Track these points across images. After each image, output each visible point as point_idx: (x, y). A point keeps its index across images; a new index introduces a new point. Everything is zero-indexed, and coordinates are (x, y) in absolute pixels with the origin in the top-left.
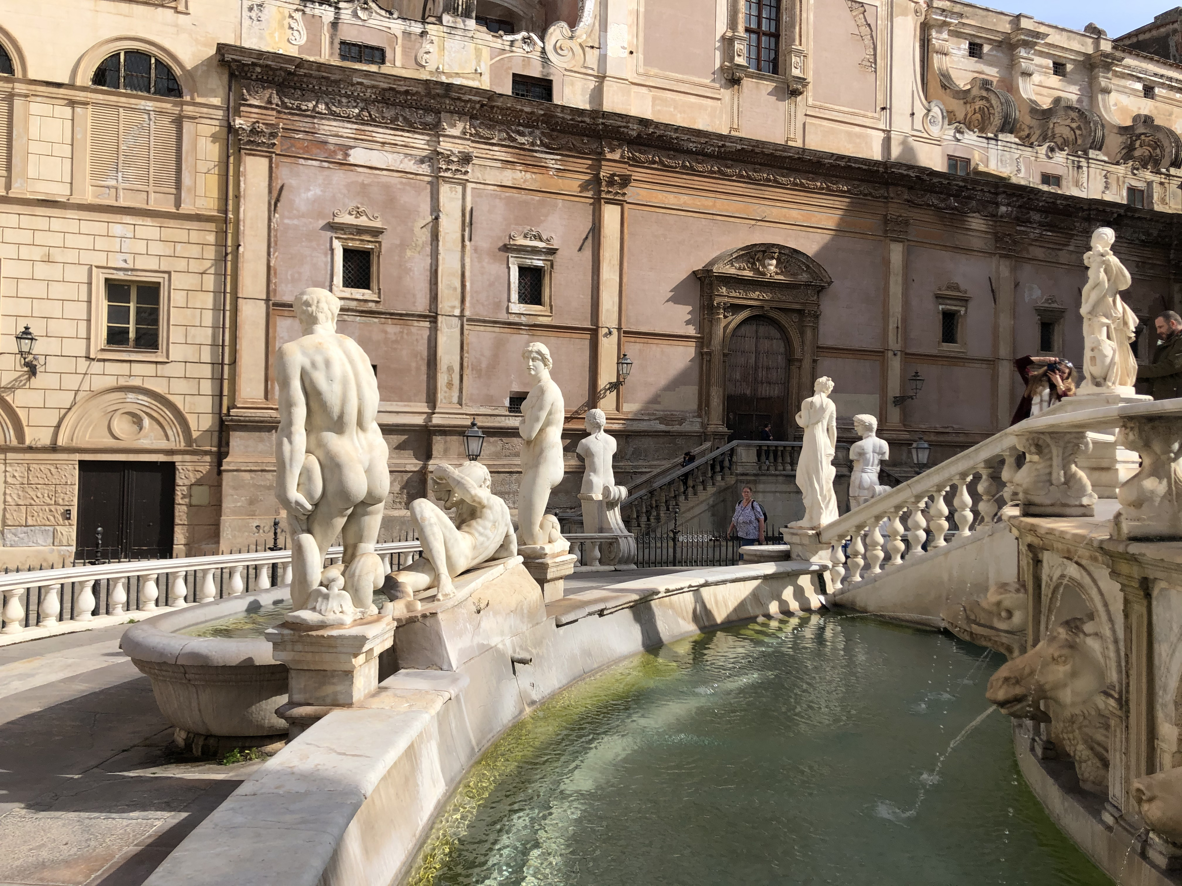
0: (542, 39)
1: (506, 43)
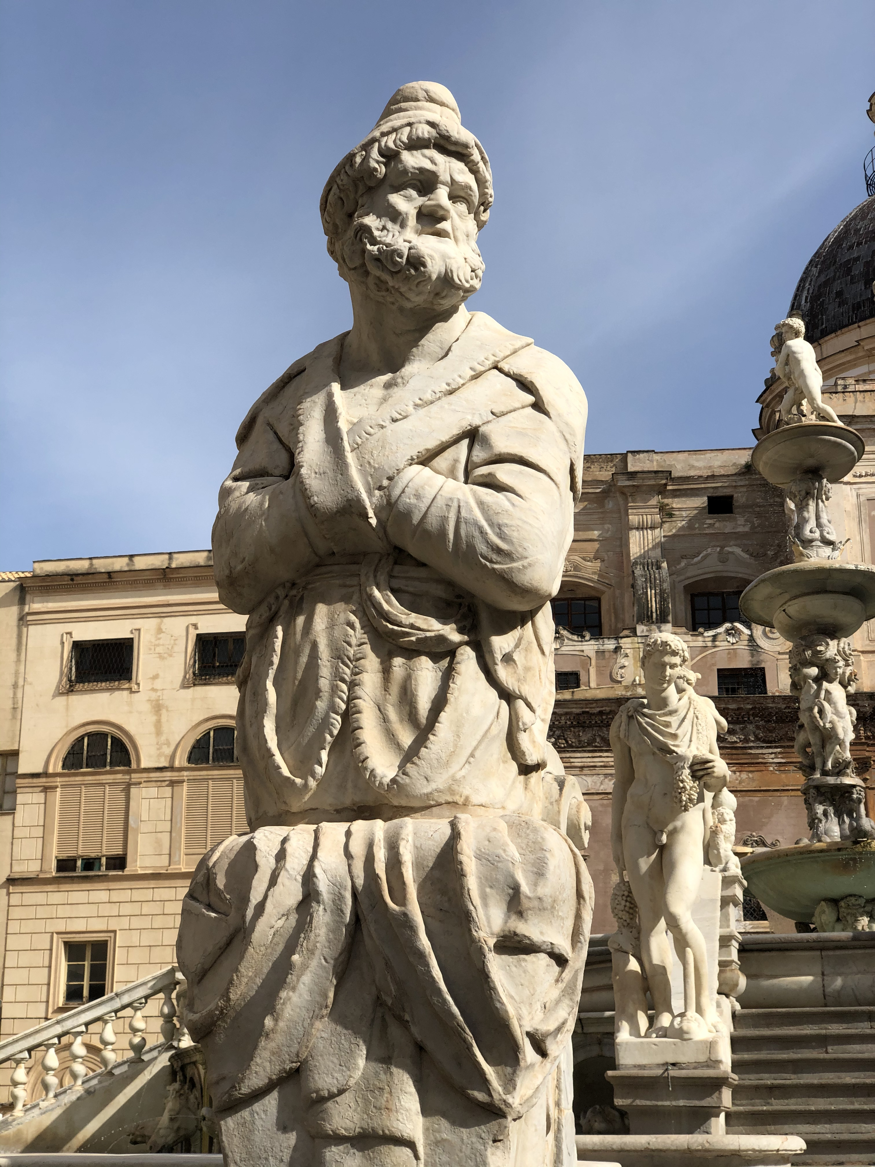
0: (749, 627)
1: (707, 639)
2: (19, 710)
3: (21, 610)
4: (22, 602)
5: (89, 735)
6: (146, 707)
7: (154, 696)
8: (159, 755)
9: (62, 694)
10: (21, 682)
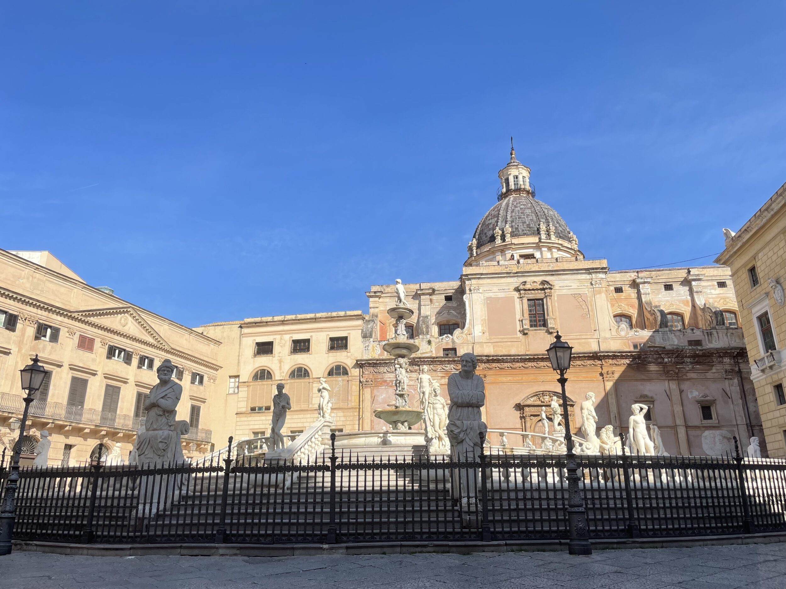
0: (452, 335)
1: (440, 339)
2: (240, 363)
3: (241, 333)
4: (241, 330)
5: (260, 370)
6: (277, 362)
7: (279, 358)
8: (281, 376)
9: (253, 357)
10: (240, 355)
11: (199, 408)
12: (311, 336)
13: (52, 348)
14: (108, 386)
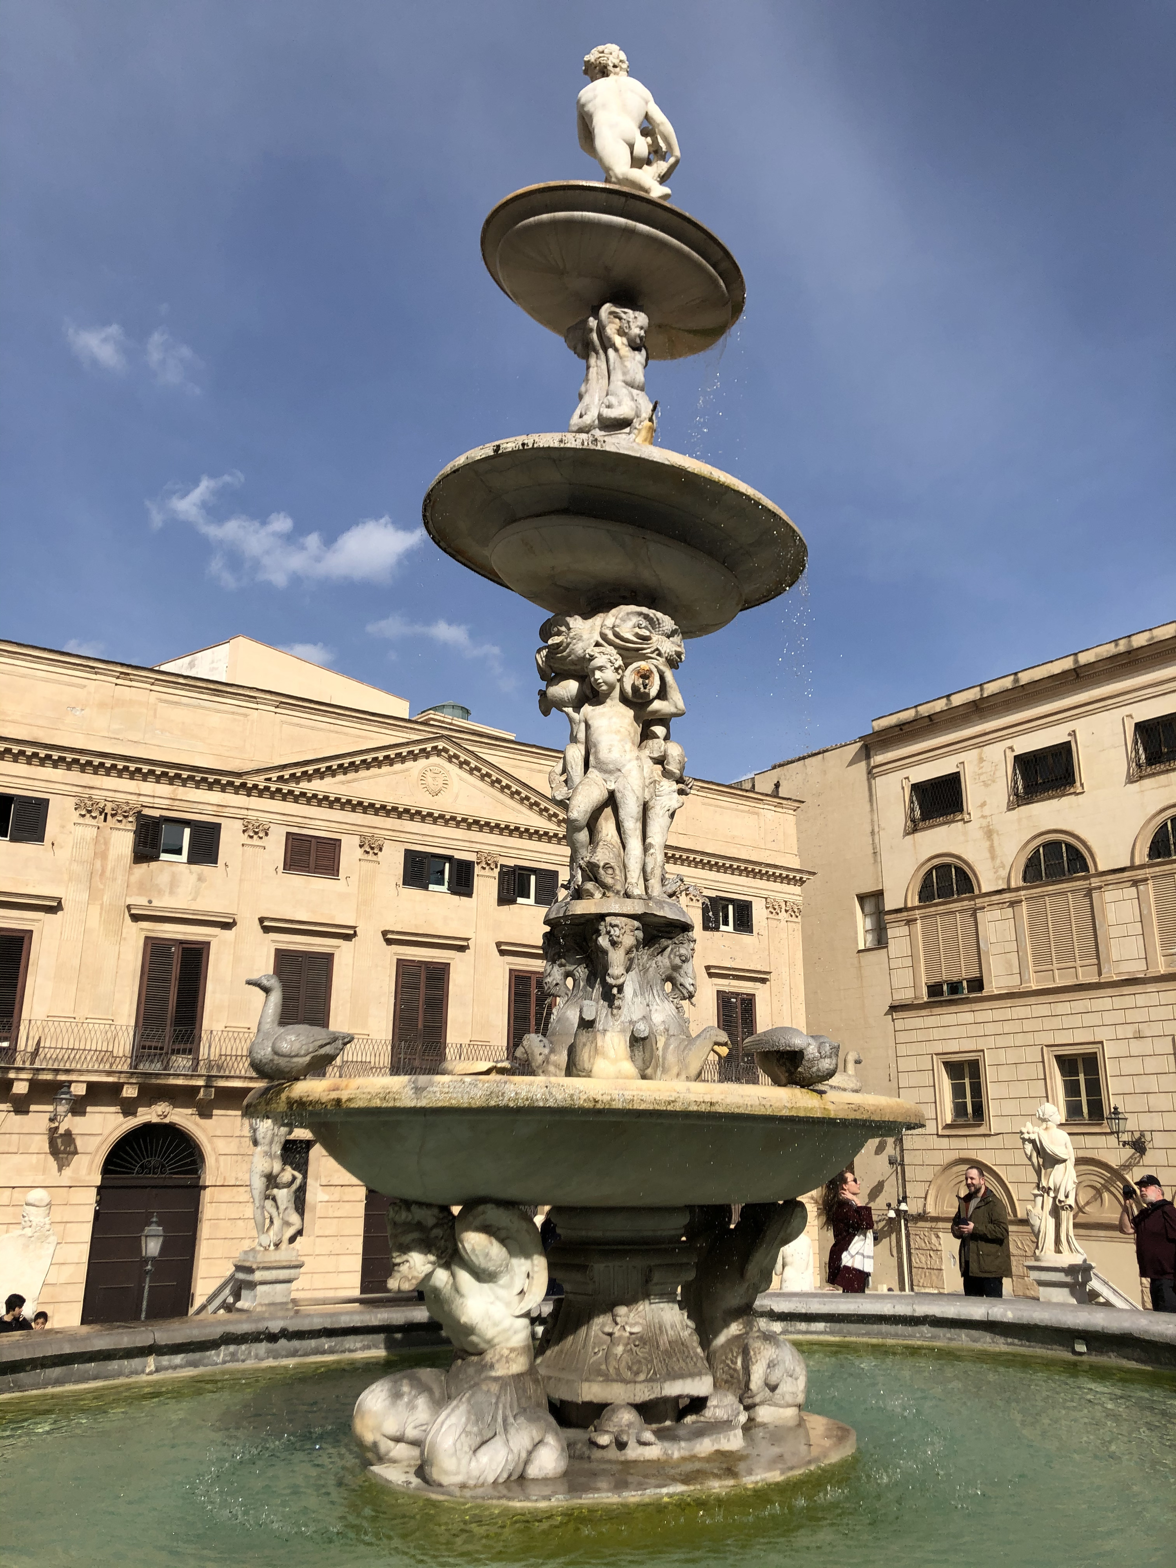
2: (878, 854)
3: (868, 764)
4: (868, 757)
5: (937, 868)
6: (979, 834)
7: (984, 822)
8: (997, 878)
9: (908, 834)
10: (876, 830)
11: (748, 1003)
12: (1073, 733)
13: (200, 879)
14: (402, 965)
